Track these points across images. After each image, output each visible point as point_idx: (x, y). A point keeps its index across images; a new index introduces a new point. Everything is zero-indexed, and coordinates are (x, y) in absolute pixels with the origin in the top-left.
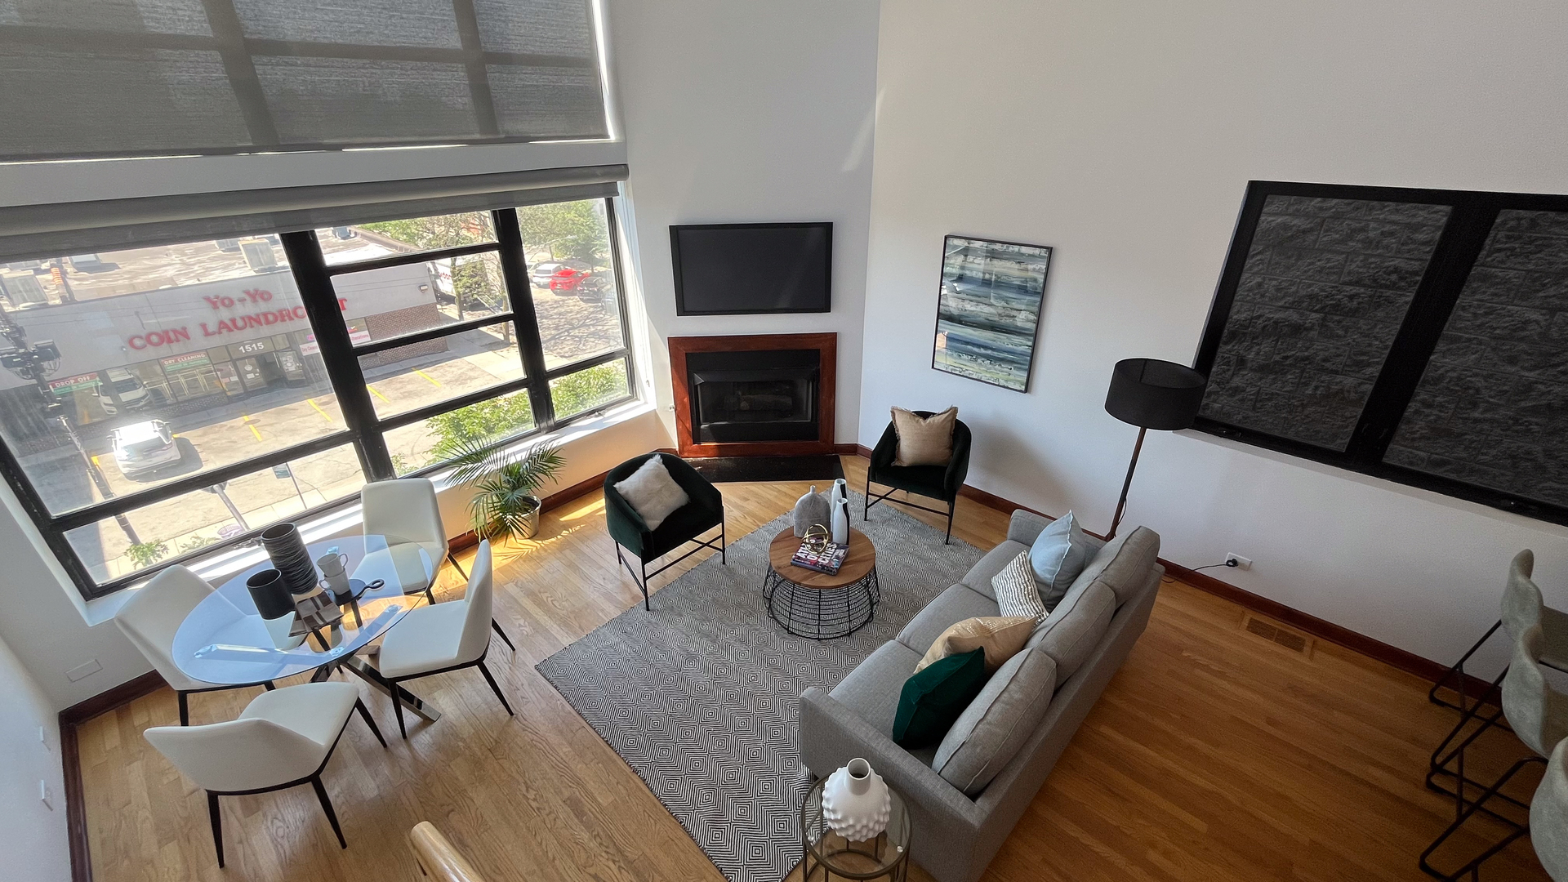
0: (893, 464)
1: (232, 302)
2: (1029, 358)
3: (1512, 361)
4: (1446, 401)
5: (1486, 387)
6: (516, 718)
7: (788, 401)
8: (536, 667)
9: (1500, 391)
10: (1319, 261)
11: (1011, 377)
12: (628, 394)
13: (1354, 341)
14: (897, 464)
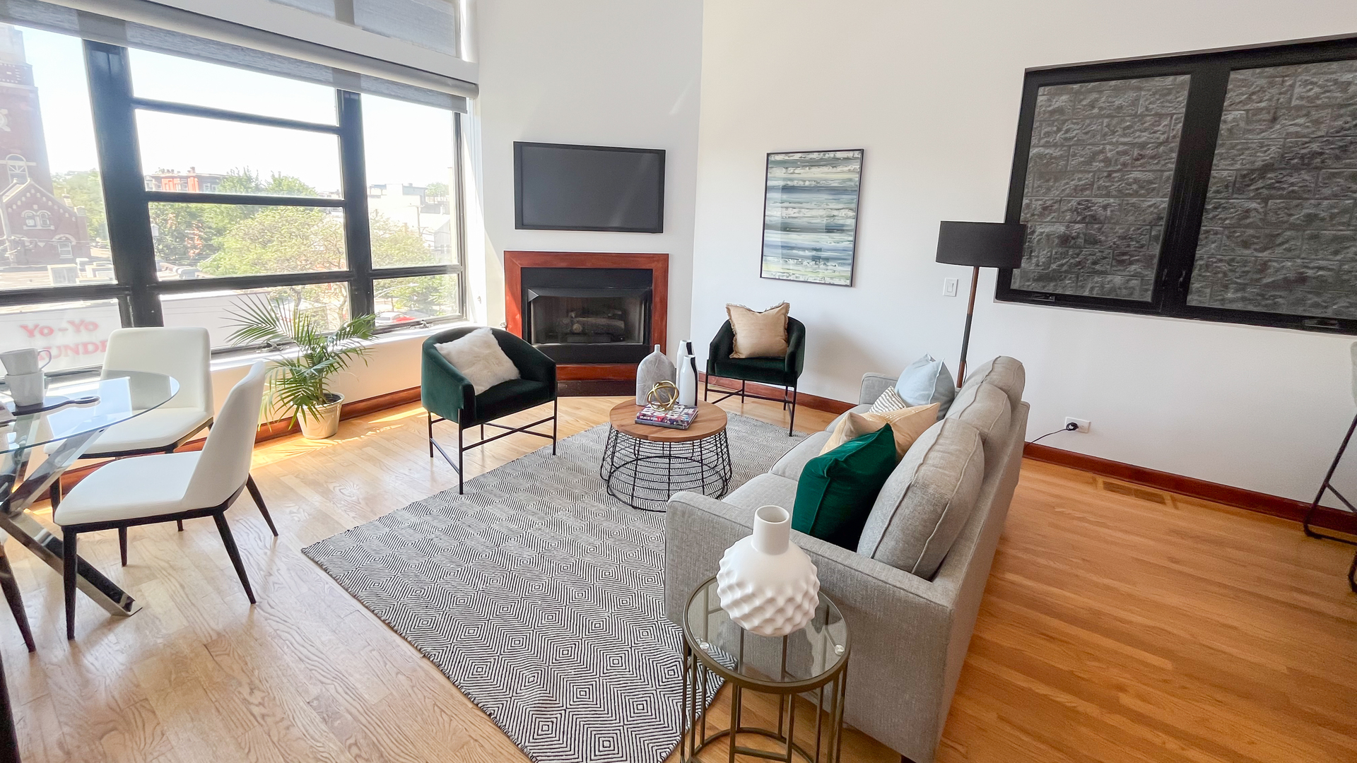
0: (731, 357)
1: (51, 331)
2: (851, 253)
3: (1246, 244)
4: (1202, 287)
5: (1231, 270)
6: (259, 606)
7: (621, 324)
8: (304, 552)
9: (1244, 272)
10: (1072, 181)
11: (837, 274)
12: (458, 314)
13: (1114, 244)
14: (733, 356)
